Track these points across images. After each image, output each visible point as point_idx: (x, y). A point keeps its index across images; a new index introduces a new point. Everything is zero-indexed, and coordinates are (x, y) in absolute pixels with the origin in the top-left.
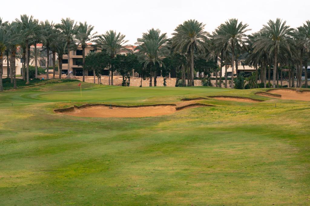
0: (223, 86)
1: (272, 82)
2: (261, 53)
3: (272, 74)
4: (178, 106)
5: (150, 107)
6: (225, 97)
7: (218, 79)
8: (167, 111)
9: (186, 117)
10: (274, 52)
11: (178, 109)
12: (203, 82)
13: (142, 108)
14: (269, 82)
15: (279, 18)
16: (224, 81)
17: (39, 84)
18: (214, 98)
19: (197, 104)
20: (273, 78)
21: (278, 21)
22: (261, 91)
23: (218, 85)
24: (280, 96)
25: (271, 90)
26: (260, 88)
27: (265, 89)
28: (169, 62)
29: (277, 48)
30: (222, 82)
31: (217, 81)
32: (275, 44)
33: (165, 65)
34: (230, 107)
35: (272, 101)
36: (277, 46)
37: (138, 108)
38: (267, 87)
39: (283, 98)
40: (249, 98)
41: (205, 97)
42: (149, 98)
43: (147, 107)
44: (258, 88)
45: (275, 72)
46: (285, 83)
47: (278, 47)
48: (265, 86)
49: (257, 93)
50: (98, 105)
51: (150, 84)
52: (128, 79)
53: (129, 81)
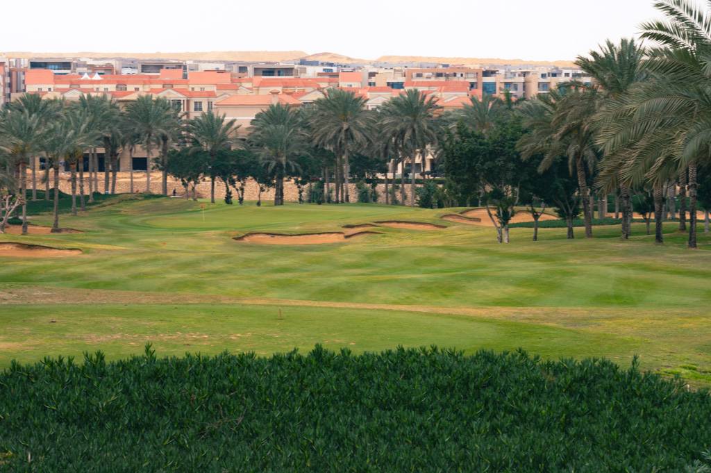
4: (346, 234)
6: (398, 222)
7: (389, 181)
8: (334, 238)
9: (362, 243)
11: (347, 237)
12: (359, 188)
13: (306, 236)
16: (401, 186)
18: (383, 224)
19: (367, 232)
22: (452, 213)
23: (389, 195)
24: (479, 220)
28: (307, 163)
30: (397, 188)
31: (387, 187)
33: (302, 168)
34: (400, 234)
37: (302, 237)
39: (483, 223)
40: (431, 224)
41: (372, 223)
42: (301, 225)
43: (311, 236)
49: (446, 216)
50: (259, 233)
51: (276, 199)
52: (240, 192)
53: (242, 195)
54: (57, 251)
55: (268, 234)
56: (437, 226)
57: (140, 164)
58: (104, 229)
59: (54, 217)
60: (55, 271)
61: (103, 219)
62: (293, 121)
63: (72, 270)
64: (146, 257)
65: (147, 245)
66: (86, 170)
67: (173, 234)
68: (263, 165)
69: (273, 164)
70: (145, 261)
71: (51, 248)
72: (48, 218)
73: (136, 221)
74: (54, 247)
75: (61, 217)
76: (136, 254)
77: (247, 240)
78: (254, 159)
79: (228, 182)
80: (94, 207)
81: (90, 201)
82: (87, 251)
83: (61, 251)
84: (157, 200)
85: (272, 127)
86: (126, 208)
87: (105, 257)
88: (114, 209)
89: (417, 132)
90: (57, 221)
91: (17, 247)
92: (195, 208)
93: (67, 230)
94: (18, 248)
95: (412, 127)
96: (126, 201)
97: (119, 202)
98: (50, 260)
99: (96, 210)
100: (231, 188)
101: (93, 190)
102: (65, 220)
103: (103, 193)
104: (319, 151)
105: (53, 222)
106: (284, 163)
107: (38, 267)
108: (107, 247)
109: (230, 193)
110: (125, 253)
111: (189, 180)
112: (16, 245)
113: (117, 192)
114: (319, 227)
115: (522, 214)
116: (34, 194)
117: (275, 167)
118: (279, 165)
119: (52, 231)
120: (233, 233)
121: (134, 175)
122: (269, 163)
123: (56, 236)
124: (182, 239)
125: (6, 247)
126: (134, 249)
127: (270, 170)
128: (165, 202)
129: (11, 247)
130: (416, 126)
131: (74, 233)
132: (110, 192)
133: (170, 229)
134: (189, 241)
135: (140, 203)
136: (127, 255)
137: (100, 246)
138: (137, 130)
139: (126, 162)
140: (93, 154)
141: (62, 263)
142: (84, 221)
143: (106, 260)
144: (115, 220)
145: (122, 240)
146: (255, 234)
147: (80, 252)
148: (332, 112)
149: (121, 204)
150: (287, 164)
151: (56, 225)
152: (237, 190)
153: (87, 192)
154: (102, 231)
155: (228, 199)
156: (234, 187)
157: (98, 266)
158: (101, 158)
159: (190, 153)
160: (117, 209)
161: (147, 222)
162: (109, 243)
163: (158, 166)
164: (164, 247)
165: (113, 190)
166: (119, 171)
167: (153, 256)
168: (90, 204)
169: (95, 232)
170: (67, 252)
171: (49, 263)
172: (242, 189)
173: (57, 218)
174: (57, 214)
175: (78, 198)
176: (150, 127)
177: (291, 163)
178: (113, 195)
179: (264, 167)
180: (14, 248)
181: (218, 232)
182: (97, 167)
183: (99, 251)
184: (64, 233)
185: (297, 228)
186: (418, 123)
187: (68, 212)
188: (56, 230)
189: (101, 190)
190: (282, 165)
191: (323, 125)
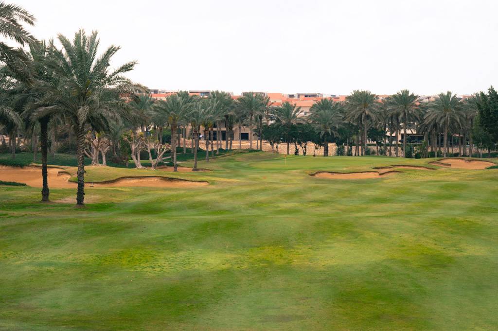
0: (388, 153)
1: (442, 150)
2: (432, 123)
3: (442, 140)
5: (358, 173)
8: (372, 176)
10: (445, 123)
11: (380, 174)
13: (353, 174)
14: (440, 149)
15: (450, 91)
16: (389, 148)
17: (228, 154)
18: (396, 167)
19: (393, 171)
20: (443, 144)
21: (449, 93)
22: (434, 161)
24: (450, 165)
25: (442, 159)
26: (431, 157)
27: (436, 158)
28: (343, 132)
29: (447, 120)
30: (387, 148)
32: (445, 116)
33: (340, 135)
35: (443, 169)
36: (447, 118)
37: (351, 174)
38: (438, 156)
39: (452, 167)
40: (424, 167)
42: (346, 167)
44: (429, 157)
45: (445, 138)
46: (456, 150)
47: (449, 119)
48: (436, 154)
49: (431, 162)
50: (323, 172)
51: (324, 153)
52: (304, 149)
53: (306, 150)
54: (190, 183)
55: (329, 172)
56: (428, 168)
57: (244, 137)
58: (225, 169)
59: (194, 163)
60: (185, 199)
61: (225, 163)
62: (335, 108)
63: (199, 198)
64: (258, 188)
65: (255, 179)
66: (215, 139)
67: (269, 172)
68: (317, 133)
69: (323, 133)
70: (258, 190)
71: (185, 180)
72: (191, 163)
73: (245, 164)
74: (189, 180)
75: (199, 162)
76: (250, 185)
77: (317, 176)
78: (313, 129)
79: (297, 143)
80: (219, 157)
81: (217, 153)
82: (213, 183)
83: (194, 183)
84: (256, 153)
85: (322, 111)
86: (238, 157)
87: (227, 187)
88: (231, 158)
89: (406, 114)
90: (196, 164)
91: (161, 179)
92: (279, 157)
93: (202, 169)
94: (162, 181)
95: (404, 111)
96: (238, 153)
97: (234, 154)
98: (183, 190)
99: (220, 159)
100: (298, 146)
101: (219, 147)
102: (201, 164)
103: (224, 148)
104: (350, 126)
105: (194, 165)
106: (330, 132)
107: (172, 196)
108: (227, 180)
109: (298, 150)
110: (241, 185)
111: (274, 142)
112: (160, 178)
113: (232, 149)
114: (358, 169)
115: (473, 162)
116: (185, 150)
117: (324, 135)
118: (327, 133)
119: (193, 170)
120: (308, 172)
121: (242, 142)
122: (320, 132)
123: (195, 173)
124: (275, 175)
125: (153, 180)
126: (247, 181)
127: (321, 136)
128: (261, 154)
129: (156, 179)
130: (406, 111)
131: (207, 171)
132: (229, 149)
133: (266, 169)
134: (281, 177)
135: (246, 154)
136: (242, 186)
137: (222, 180)
138: (245, 112)
139: (237, 135)
140: (219, 131)
141: (192, 193)
142: (213, 165)
143: (227, 190)
144: (232, 164)
145: (237, 176)
146: (321, 172)
147: (207, 184)
148: (358, 103)
149: (235, 155)
150: (332, 133)
151: (195, 166)
152: (302, 148)
153: (215, 148)
154: (224, 170)
155: (297, 153)
156: (301, 146)
157: (221, 195)
158: (224, 133)
159: (275, 126)
160: (233, 158)
161: (252, 165)
162: (229, 177)
163: (256, 134)
164: (265, 180)
165: (230, 147)
166: (233, 140)
167: (262, 187)
168: (217, 155)
169: (219, 170)
170: (198, 184)
171: (182, 192)
172: (305, 147)
173: (196, 162)
174: (196, 160)
175: (209, 152)
176: (252, 111)
177: (334, 132)
178: (231, 150)
179: (318, 134)
180: (159, 180)
181: (299, 171)
182: (221, 138)
183: (222, 182)
184: (200, 171)
185: (345, 169)
186: (407, 109)
187: (204, 160)
188: (196, 169)
189: (224, 147)
190: (328, 133)
191: (352, 110)
